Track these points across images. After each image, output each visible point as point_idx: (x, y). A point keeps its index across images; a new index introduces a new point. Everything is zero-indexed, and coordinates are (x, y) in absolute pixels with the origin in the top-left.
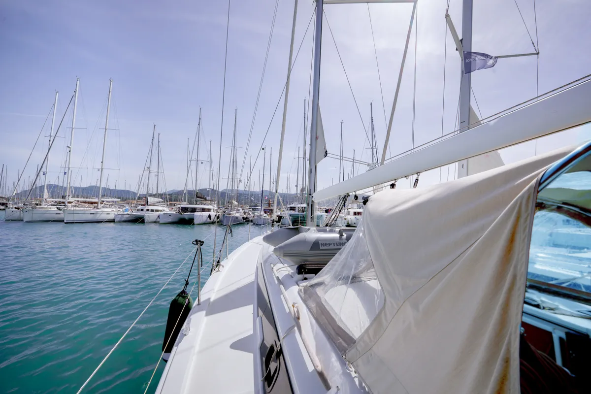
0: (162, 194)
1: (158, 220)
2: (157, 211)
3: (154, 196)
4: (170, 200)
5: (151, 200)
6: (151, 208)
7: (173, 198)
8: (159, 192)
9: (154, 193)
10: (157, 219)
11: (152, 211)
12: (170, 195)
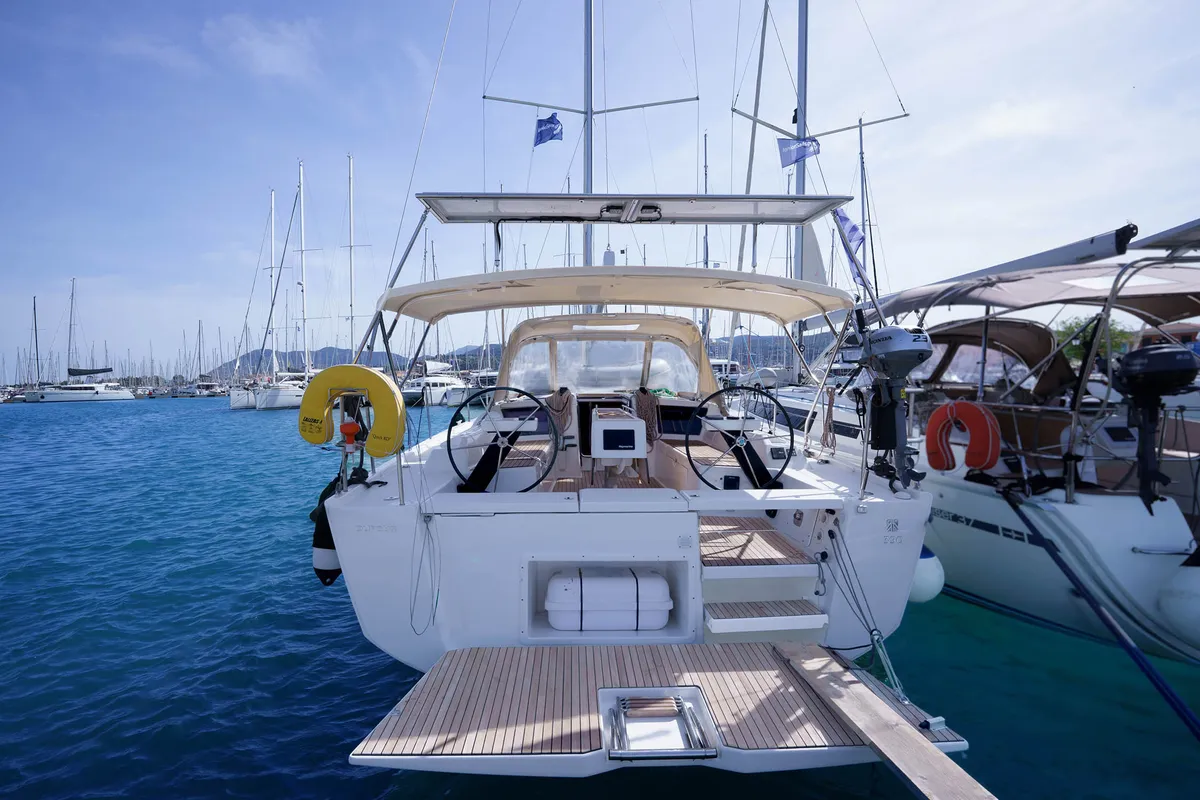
0: (448, 357)
1: (445, 400)
2: (442, 385)
3: (433, 359)
4: (463, 367)
5: (431, 366)
6: (431, 380)
7: (467, 363)
8: (442, 353)
9: (434, 354)
10: (443, 399)
11: (435, 385)
12: (462, 357)
